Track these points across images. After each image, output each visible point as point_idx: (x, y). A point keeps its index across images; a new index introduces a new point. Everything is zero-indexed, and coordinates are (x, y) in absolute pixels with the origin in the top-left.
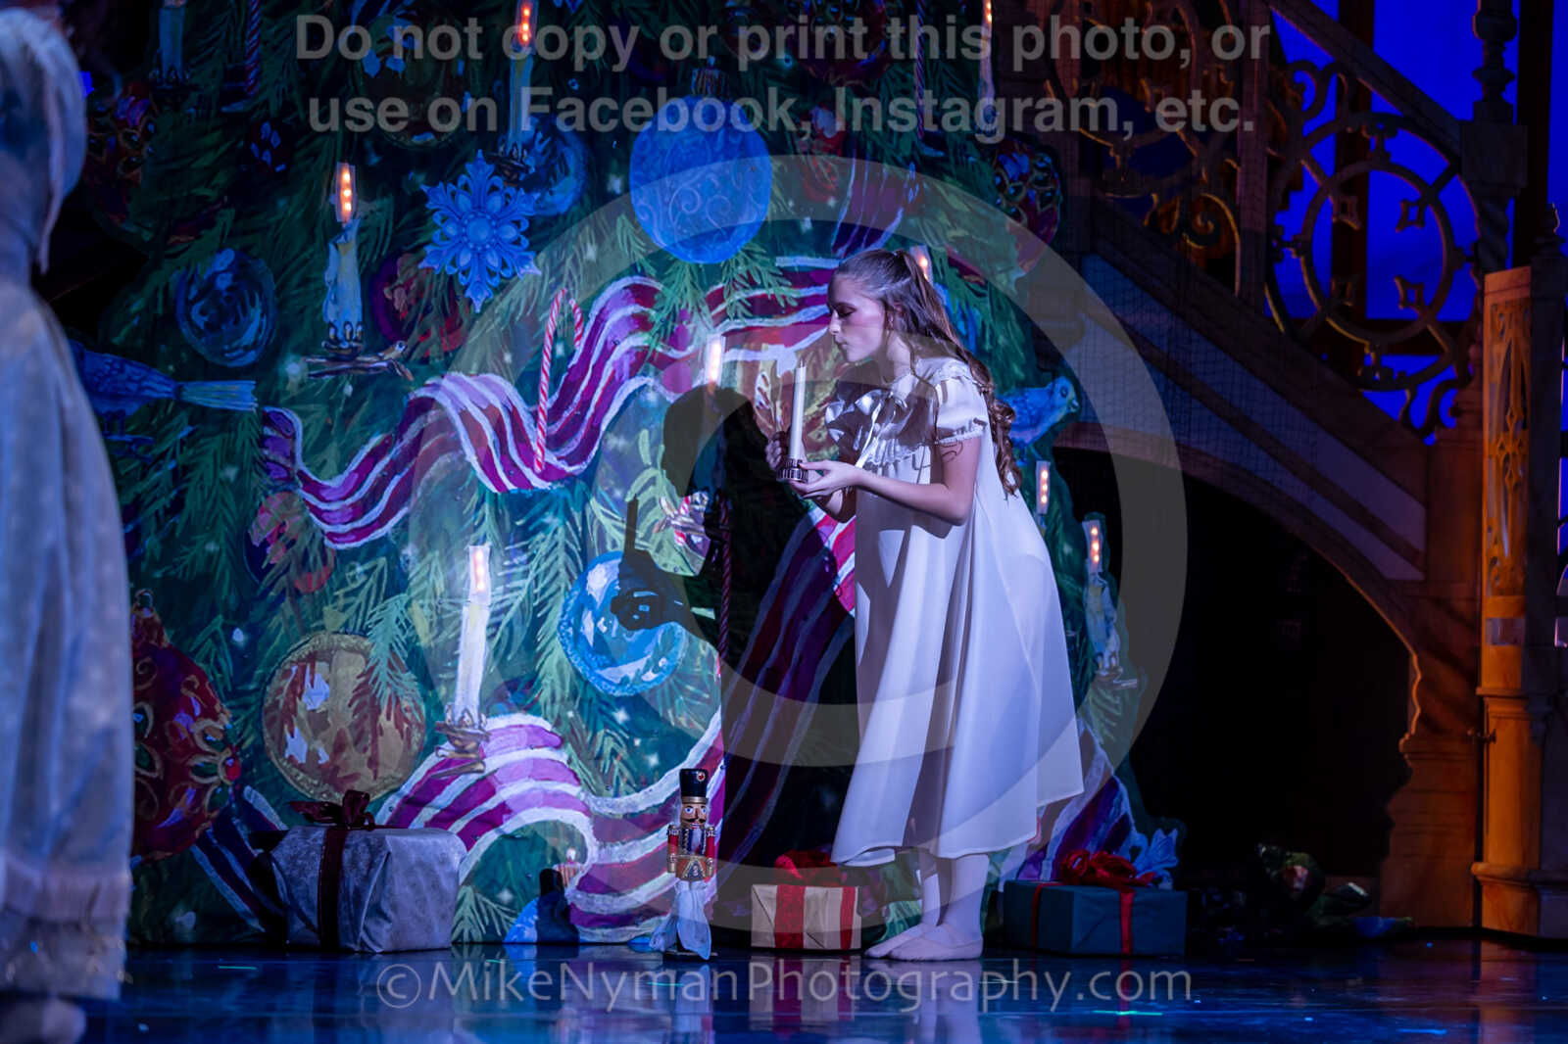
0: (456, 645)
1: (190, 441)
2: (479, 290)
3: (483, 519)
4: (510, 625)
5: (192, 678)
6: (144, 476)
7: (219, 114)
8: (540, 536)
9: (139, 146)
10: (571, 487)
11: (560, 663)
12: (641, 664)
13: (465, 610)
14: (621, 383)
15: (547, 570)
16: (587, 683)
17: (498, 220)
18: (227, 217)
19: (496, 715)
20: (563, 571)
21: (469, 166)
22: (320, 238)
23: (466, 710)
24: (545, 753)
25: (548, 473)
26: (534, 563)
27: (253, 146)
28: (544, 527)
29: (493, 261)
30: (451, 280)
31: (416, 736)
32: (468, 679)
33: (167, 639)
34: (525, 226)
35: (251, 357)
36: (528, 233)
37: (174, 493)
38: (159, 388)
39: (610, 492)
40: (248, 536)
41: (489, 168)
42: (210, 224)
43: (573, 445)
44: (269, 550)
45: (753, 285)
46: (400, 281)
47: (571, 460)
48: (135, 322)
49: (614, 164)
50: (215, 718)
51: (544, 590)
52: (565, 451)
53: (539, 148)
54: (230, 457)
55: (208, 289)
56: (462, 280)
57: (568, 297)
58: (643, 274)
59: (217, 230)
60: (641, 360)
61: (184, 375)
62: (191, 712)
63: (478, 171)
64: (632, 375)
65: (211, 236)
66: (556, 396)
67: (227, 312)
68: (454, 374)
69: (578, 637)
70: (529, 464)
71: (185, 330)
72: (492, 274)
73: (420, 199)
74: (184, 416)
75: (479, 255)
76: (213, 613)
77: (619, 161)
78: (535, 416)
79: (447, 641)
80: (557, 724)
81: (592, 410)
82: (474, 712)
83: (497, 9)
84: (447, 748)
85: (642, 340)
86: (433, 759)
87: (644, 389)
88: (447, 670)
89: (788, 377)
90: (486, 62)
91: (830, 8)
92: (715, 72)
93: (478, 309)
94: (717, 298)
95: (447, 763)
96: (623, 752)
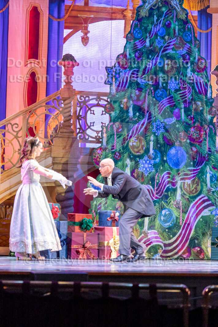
0: (144, 221)
2: (146, 173)
4: (151, 218)
7: (111, 152)
9: (100, 156)
10: (160, 200)
11: (158, 223)
12: (169, 223)
14: (166, 185)
16: (162, 226)
17: (149, 164)
19: (150, 230)
20: (159, 211)
21: (145, 157)
22: (125, 167)
23: (146, 230)
24: (157, 235)
25: (156, 198)
27: (115, 156)
28: (156, 205)
29: (148, 169)
30: (142, 172)
31: (139, 233)
32: (146, 226)
34: (153, 165)
36: (153, 166)
39: (165, 200)
40: (116, 207)
41: (147, 157)
43: (160, 194)
44: (119, 209)
45: (184, 172)
46: (136, 173)
47: (159, 196)
49: (165, 156)
52: (159, 195)
53: (154, 154)
56: (144, 172)
57: (159, 174)
58: (169, 171)
60: (169, 182)
63: (146, 158)
64: (168, 184)
66: (157, 187)
68: (143, 185)
69: (161, 220)
70: (154, 196)
72: (148, 171)
73: (138, 162)
75: (146, 169)
77: (166, 155)
78: (154, 190)
79: (143, 220)
80: (158, 232)
81: (162, 189)
83: (148, 136)
84: (143, 235)
85: (169, 179)
86: (141, 236)
87: (169, 186)
88: (143, 224)
89: (189, 184)
90: (147, 143)
91: (195, 134)
92: (179, 143)
93: (146, 176)
94: (179, 174)
95: (143, 237)
96: (167, 235)
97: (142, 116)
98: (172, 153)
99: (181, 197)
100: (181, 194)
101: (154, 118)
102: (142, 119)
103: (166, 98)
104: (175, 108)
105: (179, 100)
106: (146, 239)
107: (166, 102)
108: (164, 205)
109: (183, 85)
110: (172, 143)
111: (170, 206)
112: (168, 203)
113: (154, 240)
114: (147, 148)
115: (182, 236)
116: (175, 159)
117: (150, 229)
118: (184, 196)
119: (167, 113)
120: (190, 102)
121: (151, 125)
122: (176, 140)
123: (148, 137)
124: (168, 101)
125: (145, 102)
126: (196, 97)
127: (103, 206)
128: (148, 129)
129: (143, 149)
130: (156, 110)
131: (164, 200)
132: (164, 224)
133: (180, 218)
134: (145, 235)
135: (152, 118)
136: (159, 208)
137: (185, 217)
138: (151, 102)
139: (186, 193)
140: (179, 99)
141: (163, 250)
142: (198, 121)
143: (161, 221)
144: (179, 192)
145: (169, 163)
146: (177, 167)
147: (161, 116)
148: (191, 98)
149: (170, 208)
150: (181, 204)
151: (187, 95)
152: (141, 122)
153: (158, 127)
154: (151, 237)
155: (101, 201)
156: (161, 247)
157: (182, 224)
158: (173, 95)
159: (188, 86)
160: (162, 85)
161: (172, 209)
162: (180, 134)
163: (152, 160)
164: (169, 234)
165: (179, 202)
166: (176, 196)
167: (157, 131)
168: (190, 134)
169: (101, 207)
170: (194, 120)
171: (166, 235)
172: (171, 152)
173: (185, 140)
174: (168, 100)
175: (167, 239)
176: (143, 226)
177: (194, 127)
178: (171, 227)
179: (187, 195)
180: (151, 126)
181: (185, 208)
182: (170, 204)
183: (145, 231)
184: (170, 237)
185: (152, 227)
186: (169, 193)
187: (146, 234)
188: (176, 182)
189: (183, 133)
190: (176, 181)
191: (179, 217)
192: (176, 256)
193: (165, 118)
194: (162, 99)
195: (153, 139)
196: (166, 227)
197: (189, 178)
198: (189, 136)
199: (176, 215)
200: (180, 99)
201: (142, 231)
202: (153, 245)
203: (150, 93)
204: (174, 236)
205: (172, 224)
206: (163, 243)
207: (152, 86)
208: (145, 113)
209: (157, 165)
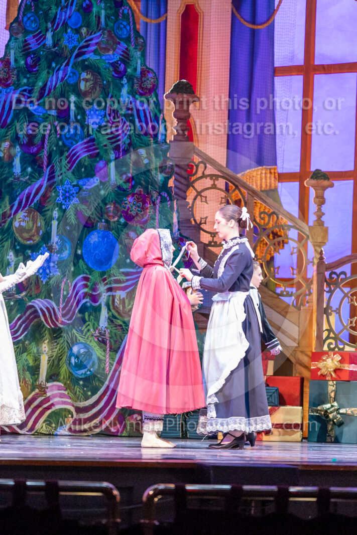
2: (44, 278)
3: (46, 335)
4: (53, 360)
8: (60, 339)
10: (68, 327)
11: (65, 370)
12: (86, 370)
13: (41, 357)
14: (80, 301)
15: (62, 347)
16: (72, 375)
19: (49, 382)
20: (66, 348)
21: (42, 248)
22: (4, 267)
23: (42, 381)
24: (63, 392)
25: (63, 323)
26: (59, 345)
28: (61, 336)
29: (48, 271)
30: (37, 276)
31: (29, 388)
32: (42, 374)
34: (56, 263)
36: (57, 265)
39: (78, 328)
41: (47, 249)
43: (69, 316)
45: (115, 276)
47: (68, 320)
51: (62, 352)
53: (59, 244)
56: (40, 276)
57: (67, 280)
58: (86, 274)
60: (85, 295)
64: (84, 298)
66: (64, 304)
68: (39, 299)
69: (70, 363)
70: (58, 322)
72: (48, 275)
73: (29, 256)
75: (44, 270)
77: (80, 246)
78: (59, 309)
79: (37, 364)
80: (65, 385)
82: (44, 382)
83: (48, 210)
84: (37, 391)
85: (86, 290)
86: (33, 393)
87: (87, 302)
88: (37, 371)
89: (124, 299)
90: (46, 223)
91: (134, 207)
92: (104, 224)
93: (44, 283)
94: (105, 279)
95: (37, 394)
96: (82, 391)
97: (37, 174)
98: (92, 242)
99: (108, 322)
100: (107, 316)
101: (60, 178)
102: (38, 179)
103: (83, 142)
104: (98, 159)
105: (105, 146)
106: (43, 398)
107: (82, 149)
108: (76, 336)
109: (114, 118)
110: (93, 224)
111: (88, 339)
112: (85, 332)
113: (57, 399)
114: (47, 231)
115: (108, 394)
116: (97, 252)
117: (51, 380)
118: (114, 320)
119: (83, 170)
120: (126, 149)
121: (54, 190)
122: (99, 218)
123: (49, 213)
124: (86, 148)
125: (43, 148)
126: (137, 140)
128: (48, 198)
129: (38, 234)
130: (64, 162)
131: (76, 327)
132: (76, 371)
133: (105, 360)
134: (40, 391)
135: (56, 177)
136: (67, 341)
137: (115, 359)
138: (55, 148)
139: (116, 314)
140: (105, 144)
141: (74, 418)
142: (141, 184)
143: (71, 365)
144: (104, 313)
145: (86, 260)
146: (100, 268)
147: (73, 173)
148: (128, 141)
149: (88, 343)
150: (107, 335)
151: (120, 137)
152: (35, 185)
153: (67, 194)
154: (53, 395)
156: (70, 414)
157: (110, 372)
158: (94, 136)
159: (122, 119)
160: (76, 117)
161: (91, 344)
162: (108, 207)
163: (55, 254)
164: (85, 389)
165: (105, 331)
166: (99, 321)
167: (66, 201)
168: (125, 208)
170: (133, 183)
171: (79, 392)
172: (90, 239)
173: (116, 219)
174: (86, 146)
175: (82, 399)
176: (38, 374)
177: (133, 195)
178: (89, 376)
179: (118, 319)
180: (55, 192)
181: (116, 342)
182: (87, 336)
183: (41, 384)
184: (87, 395)
185: (54, 376)
186: (87, 313)
187: (43, 390)
188: (100, 295)
189: (112, 206)
190: (100, 293)
191: (103, 358)
192: (98, 430)
193: (80, 178)
194: (74, 142)
195: (57, 216)
196: (80, 377)
197: (122, 287)
198: (123, 212)
199: (98, 354)
200: (109, 144)
201: (35, 384)
202: (56, 410)
203: (53, 131)
204: (94, 393)
205: (90, 371)
206: (73, 406)
207: (57, 120)
208: (43, 168)
209: (64, 263)
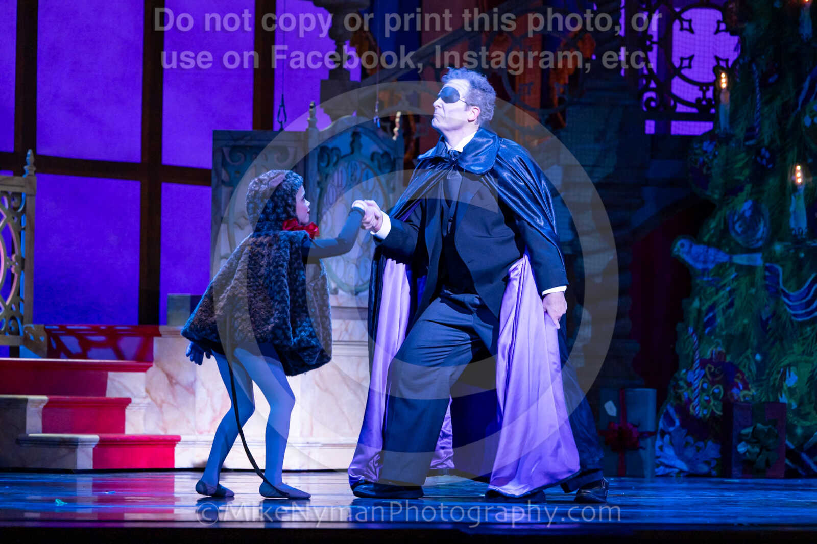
1: (736, 278)
5: (739, 374)
6: (717, 293)
7: (745, 146)
9: (712, 161)
18: (748, 187)
22: (788, 195)
27: (758, 159)
33: (728, 359)
35: (761, 243)
37: (729, 300)
38: (723, 257)
40: (761, 317)
42: (741, 189)
48: (712, 232)
50: (749, 390)
54: (752, 284)
55: (742, 216)
59: (744, 193)
61: (732, 252)
62: (738, 388)
65: (742, 196)
67: (751, 225)
71: (733, 234)
74: (733, 269)
76: (747, 348)
127: (721, 313)
155: (715, 298)
169: (714, 318)
